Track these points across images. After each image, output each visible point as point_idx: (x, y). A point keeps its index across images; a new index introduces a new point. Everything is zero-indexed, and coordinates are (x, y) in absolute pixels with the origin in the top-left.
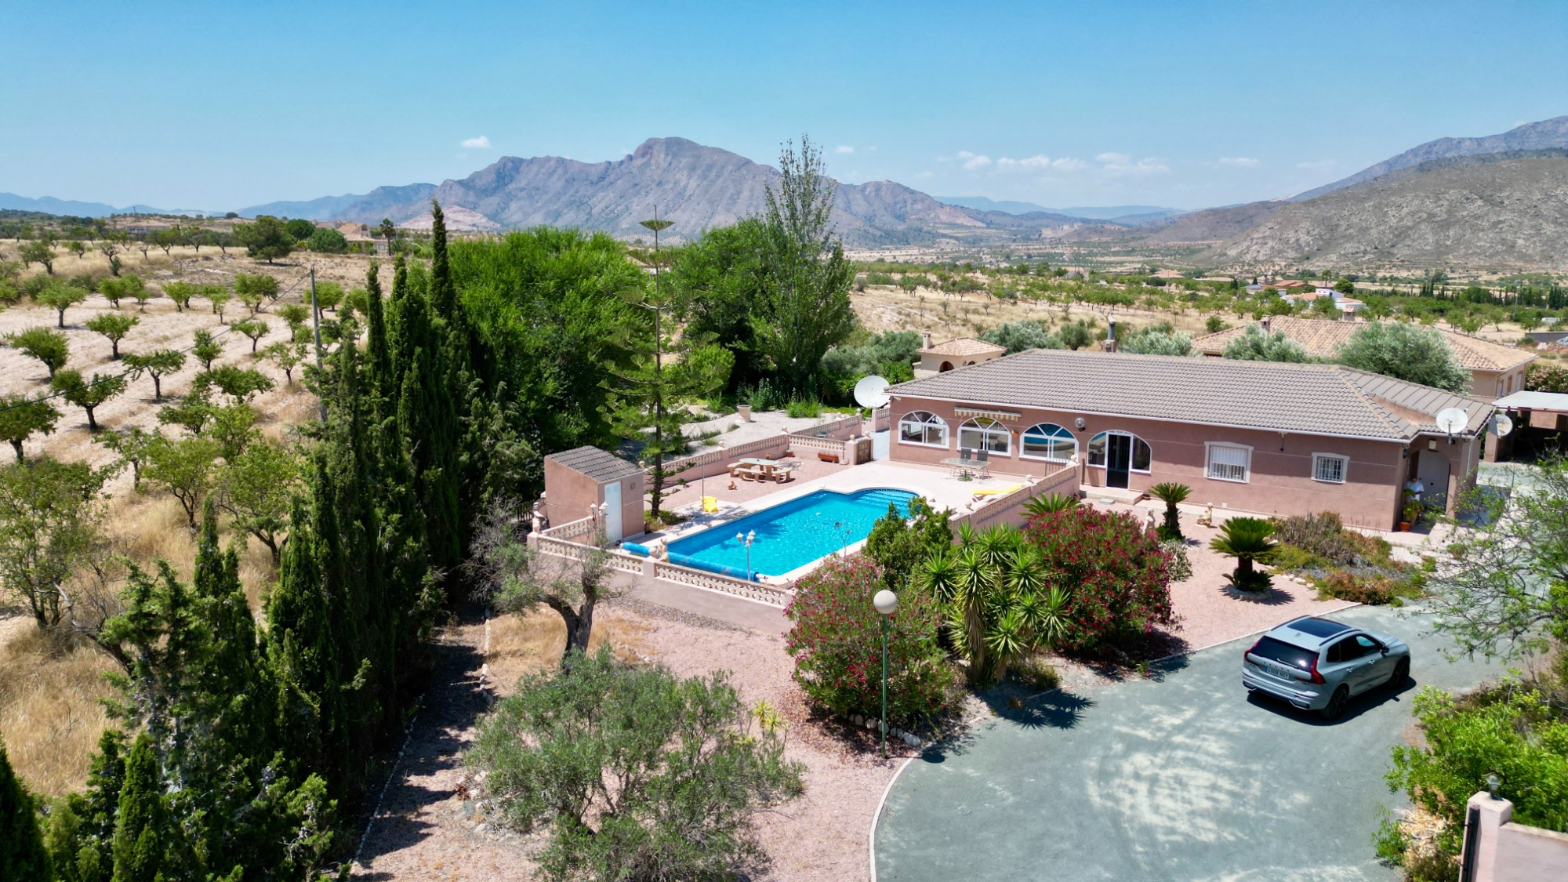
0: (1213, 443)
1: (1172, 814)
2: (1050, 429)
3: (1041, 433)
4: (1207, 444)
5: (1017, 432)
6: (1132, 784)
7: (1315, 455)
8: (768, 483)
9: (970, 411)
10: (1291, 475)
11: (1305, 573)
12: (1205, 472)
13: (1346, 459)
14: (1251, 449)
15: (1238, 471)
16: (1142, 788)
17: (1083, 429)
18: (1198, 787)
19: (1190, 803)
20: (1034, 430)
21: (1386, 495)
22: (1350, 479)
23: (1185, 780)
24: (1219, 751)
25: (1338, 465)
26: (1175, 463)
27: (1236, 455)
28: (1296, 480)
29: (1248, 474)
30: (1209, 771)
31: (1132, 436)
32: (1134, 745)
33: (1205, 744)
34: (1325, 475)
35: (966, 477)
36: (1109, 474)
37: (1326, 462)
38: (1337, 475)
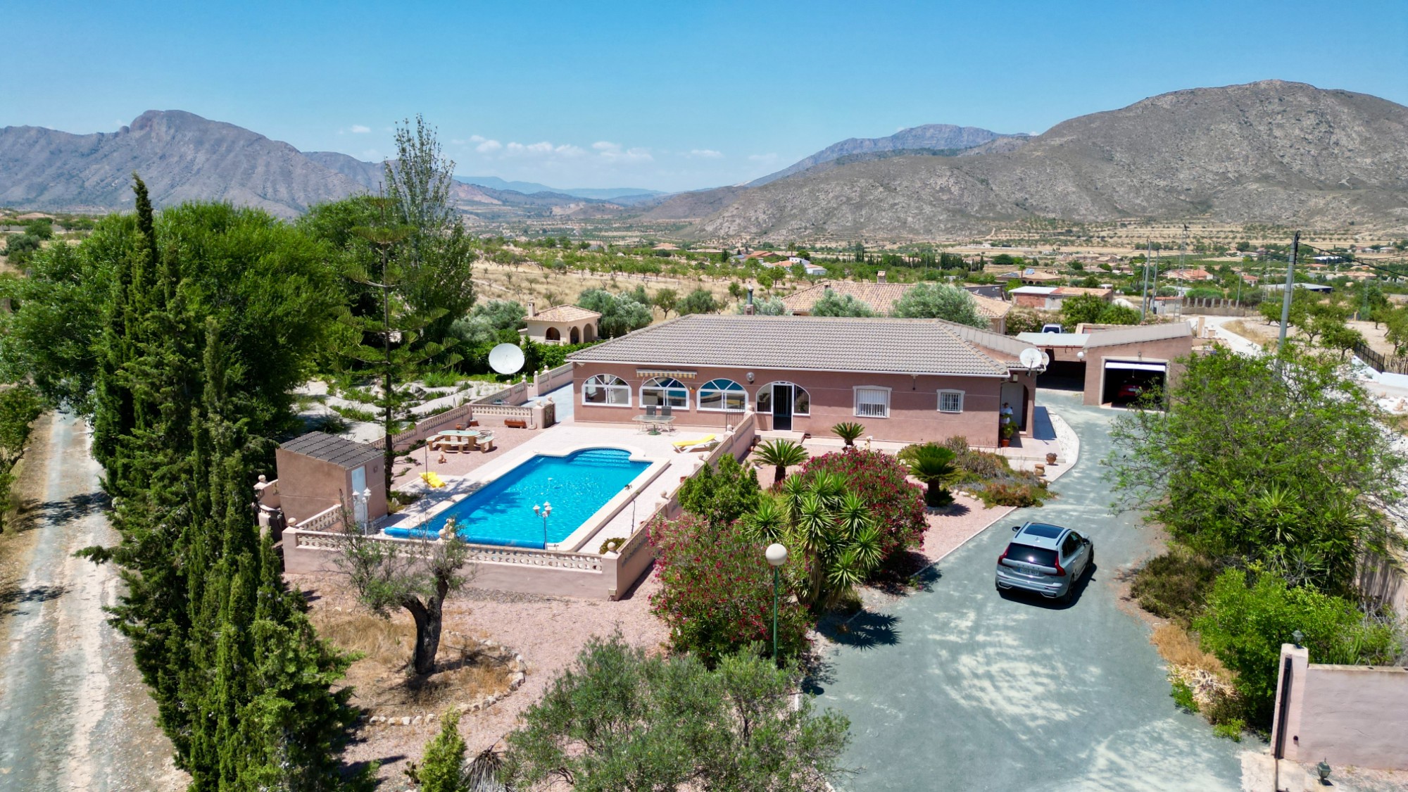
0: (860, 387)
1: (1024, 702)
2: (723, 384)
3: (715, 388)
5: (695, 388)
6: (976, 682)
7: (939, 391)
8: (473, 453)
9: (651, 372)
10: (921, 409)
11: (966, 487)
12: (854, 411)
13: (963, 393)
14: (890, 390)
15: (879, 408)
16: (986, 684)
17: (752, 382)
18: (1024, 676)
19: (1028, 690)
20: (709, 386)
21: (992, 418)
22: (965, 409)
23: (1010, 671)
24: (1015, 643)
25: (956, 399)
26: (830, 406)
27: (877, 396)
28: (925, 412)
29: (888, 411)
30: (1021, 661)
31: (793, 385)
32: (956, 650)
33: (1002, 639)
34: (946, 406)
35: (655, 431)
36: (776, 420)
37: (947, 397)
38: (955, 406)
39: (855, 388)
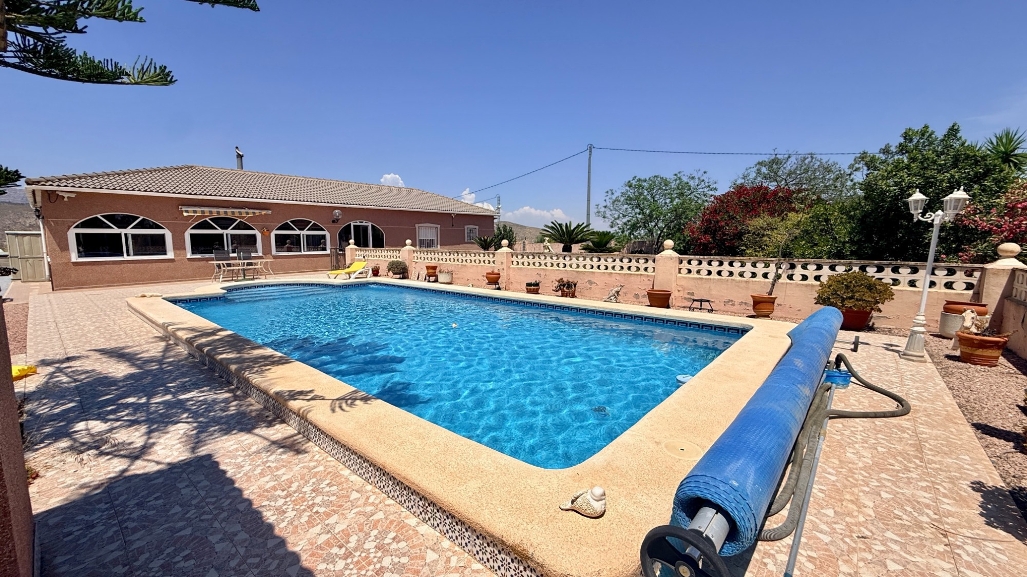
0: (420, 225)
2: (302, 225)
3: (293, 229)
4: (417, 226)
5: (270, 231)
7: (466, 227)
13: (477, 227)
14: (439, 226)
17: (335, 222)
20: (286, 227)
27: (431, 232)
29: (438, 244)
31: (370, 224)
37: (469, 233)
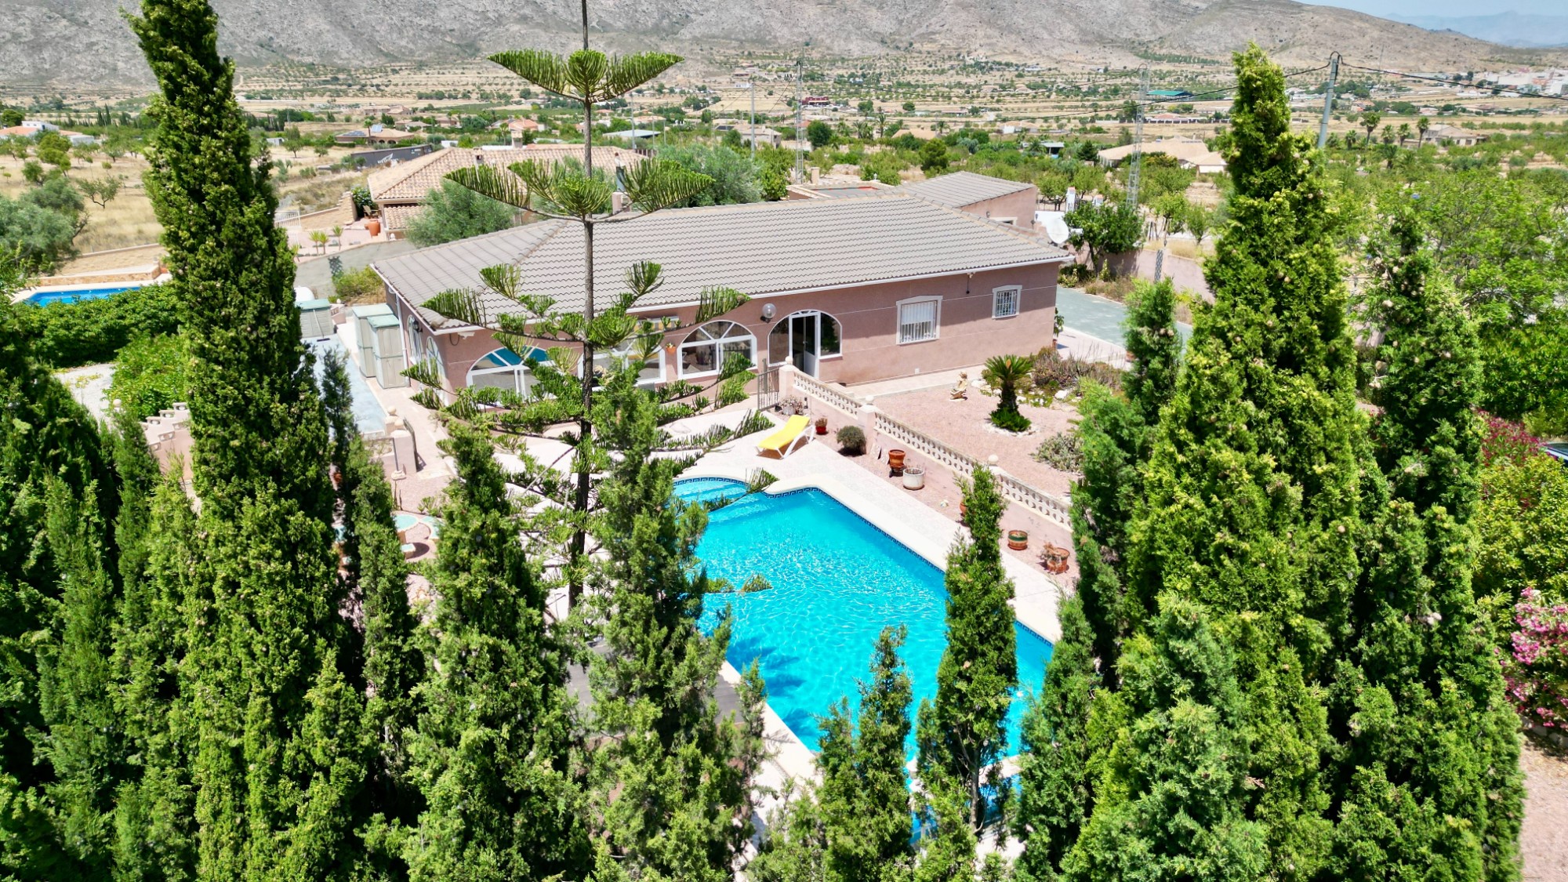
0: (905, 301)
2: (718, 330)
3: (706, 338)
5: (676, 345)
7: (995, 291)
10: (974, 319)
12: (898, 335)
13: (1019, 288)
14: (940, 298)
15: (925, 328)
17: (763, 319)
20: (697, 336)
22: (1022, 310)
25: (1012, 297)
26: (867, 336)
27: (926, 310)
28: (979, 323)
29: (938, 328)
31: (818, 314)
34: (1001, 309)
37: (1002, 297)
38: (1011, 308)
39: (898, 303)
